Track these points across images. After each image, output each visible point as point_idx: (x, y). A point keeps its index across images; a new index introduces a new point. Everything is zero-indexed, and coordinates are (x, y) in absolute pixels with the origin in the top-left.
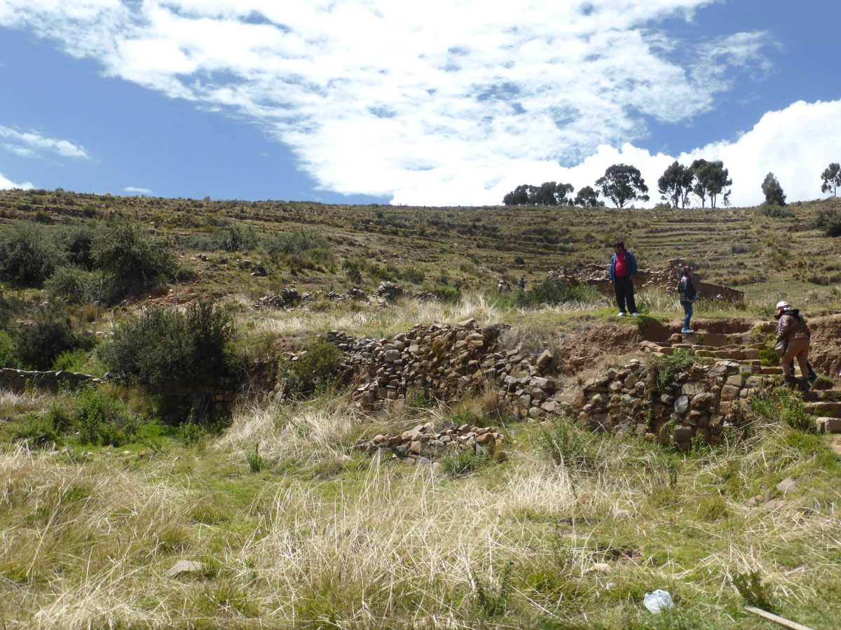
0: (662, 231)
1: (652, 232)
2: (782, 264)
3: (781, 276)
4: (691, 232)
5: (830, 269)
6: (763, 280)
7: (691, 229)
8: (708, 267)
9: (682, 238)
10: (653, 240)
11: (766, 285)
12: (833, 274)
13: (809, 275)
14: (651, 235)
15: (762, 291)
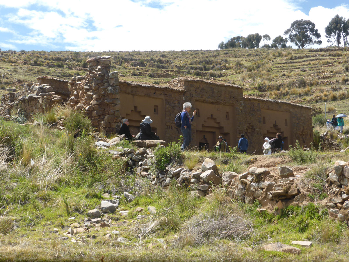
0: (299, 58)
1: (291, 59)
4: (321, 58)
7: (323, 56)
9: (312, 62)
10: (288, 65)
14: (289, 61)
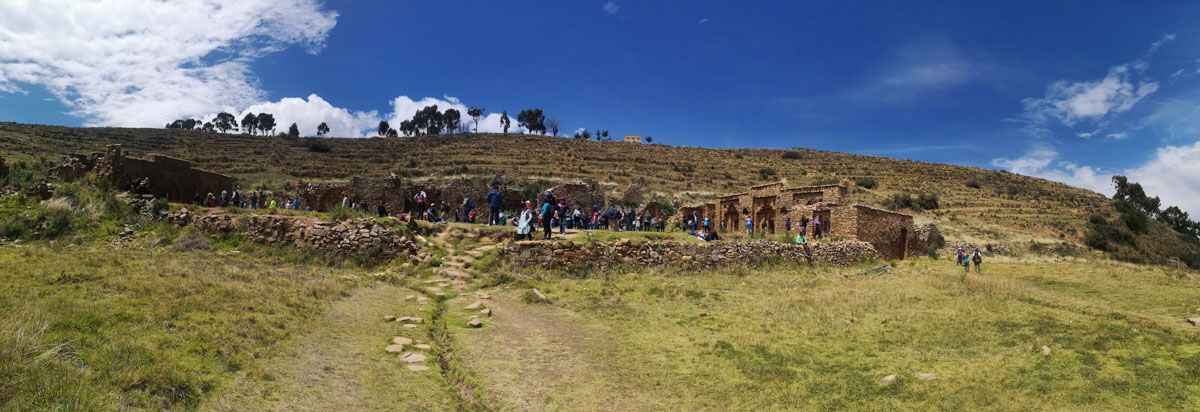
2: (278, 162)
3: (274, 169)
5: (304, 168)
6: (263, 170)
8: (235, 161)
11: (265, 174)
12: (305, 171)
13: (292, 171)
15: (260, 178)
